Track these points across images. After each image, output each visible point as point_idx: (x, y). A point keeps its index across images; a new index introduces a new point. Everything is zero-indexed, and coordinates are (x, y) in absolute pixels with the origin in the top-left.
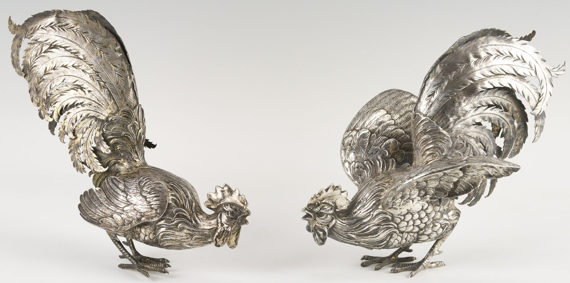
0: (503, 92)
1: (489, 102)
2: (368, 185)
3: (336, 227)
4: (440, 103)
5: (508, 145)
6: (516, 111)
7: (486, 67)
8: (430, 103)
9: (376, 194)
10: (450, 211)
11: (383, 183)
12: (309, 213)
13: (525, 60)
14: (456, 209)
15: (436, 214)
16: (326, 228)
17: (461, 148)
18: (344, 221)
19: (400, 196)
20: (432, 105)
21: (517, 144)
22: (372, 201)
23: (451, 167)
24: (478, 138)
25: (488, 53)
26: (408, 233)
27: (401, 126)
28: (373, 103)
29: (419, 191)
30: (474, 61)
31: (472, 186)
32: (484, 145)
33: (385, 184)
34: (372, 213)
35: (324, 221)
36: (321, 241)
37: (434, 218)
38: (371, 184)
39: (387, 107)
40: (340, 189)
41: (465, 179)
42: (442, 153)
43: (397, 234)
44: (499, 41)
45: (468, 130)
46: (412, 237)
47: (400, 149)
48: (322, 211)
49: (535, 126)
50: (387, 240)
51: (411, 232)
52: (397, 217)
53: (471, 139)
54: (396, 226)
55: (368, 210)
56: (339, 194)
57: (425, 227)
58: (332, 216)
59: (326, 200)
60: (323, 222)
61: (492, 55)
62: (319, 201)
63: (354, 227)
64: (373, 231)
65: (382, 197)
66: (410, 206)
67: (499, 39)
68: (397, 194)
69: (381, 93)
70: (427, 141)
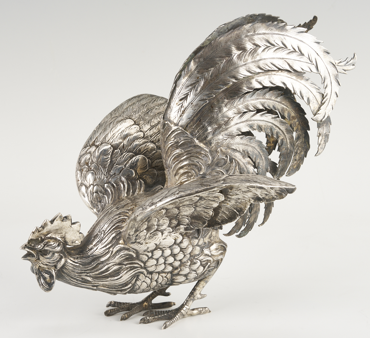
0: (275, 93)
1: (257, 106)
2: (107, 214)
3: (67, 268)
4: (195, 108)
5: (284, 160)
6: (293, 117)
7: (253, 62)
8: (182, 109)
9: (116, 225)
10: (212, 244)
11: (126, 211)
12: (31, 251)
13: (303, 52)
14: (221, 242)
15: (194, 249)
16: (53, 270)
17: (224, 165)
18: (77, 260)
19: (145, 227)
20: (184, 111)
21: (296, 158)
22: (111, 234)
23: (203, 188)
24: (246, 152)
25: (254, 44)
26: (159, 273)
27: (152, 139)
28: (117, 111)
29: (170, 221)
30: (237, 55)
31: (237, 213)
32: (254, 160)
33: (127, 213)
34: (111, 249)
35: (50, 261)
36: (47, 285)
37: (192, 254)
38: (111, 213)
39: (136, 116)
40: (69, 220)
41: (227, 203)
42: (199, 171)
43: (145, 276)
44: (270, 29)
45: (232, 142)
46: (164, 278)
47: (151, 168)
48: (46, 248)
49: (318, 135)
50: (133, 283)
51: (163, 272)
52: (143, 254)
53: (236, 154)
54: (143, 265)
55: (106, 246)
56: (68, 226)
57: (180, 266)
58: (59, 255)
59: (51, 234)
60: (49, 263)
61: (260, 47)
62: (42, 236)
63: (89, 267)
64: (114, 272)
65: (124, 229)
66: (159, 239)
67: (269, 26)
68: (140, 225)
69: (129, 99)
70: (179, 156)
